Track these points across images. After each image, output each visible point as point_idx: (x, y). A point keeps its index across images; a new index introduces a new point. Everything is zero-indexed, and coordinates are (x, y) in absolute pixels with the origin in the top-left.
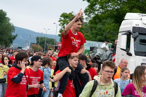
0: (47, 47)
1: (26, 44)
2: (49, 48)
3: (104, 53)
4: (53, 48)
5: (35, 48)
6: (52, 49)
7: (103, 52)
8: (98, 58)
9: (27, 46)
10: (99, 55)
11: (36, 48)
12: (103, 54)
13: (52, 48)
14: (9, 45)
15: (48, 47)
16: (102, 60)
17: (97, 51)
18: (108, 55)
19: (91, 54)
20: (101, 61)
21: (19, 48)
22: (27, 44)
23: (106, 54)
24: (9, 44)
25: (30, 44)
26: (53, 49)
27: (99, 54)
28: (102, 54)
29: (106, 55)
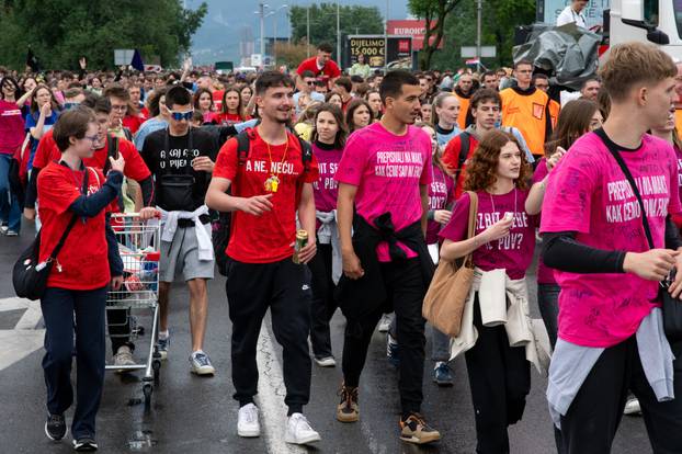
0: (350, 47)
1: (244, 46)
2: (360, 50)
3: (569, 44)
4: (378, 48)
5: (291, 60)
6: (372, 55)
7: (564, 42)
8: (546, 68)
9: (253, 56)
10: (549, 58)
11: (297, 59)
12: (564, 52)
13: (372, 47)
14: (177, 57)
15: (355, 47)
16: (563, 75)
17: (538, 43)
18: (585, 53)
19: (518, 56)
20: (559, 79)
21: (219, 65)
22: (249, 44)
23: (576, 49)
24: (176, 52)
25: (263, 43)
26: (378, 55)
27: (549, 51)
28: (559, 50)
29: (577, 52)
